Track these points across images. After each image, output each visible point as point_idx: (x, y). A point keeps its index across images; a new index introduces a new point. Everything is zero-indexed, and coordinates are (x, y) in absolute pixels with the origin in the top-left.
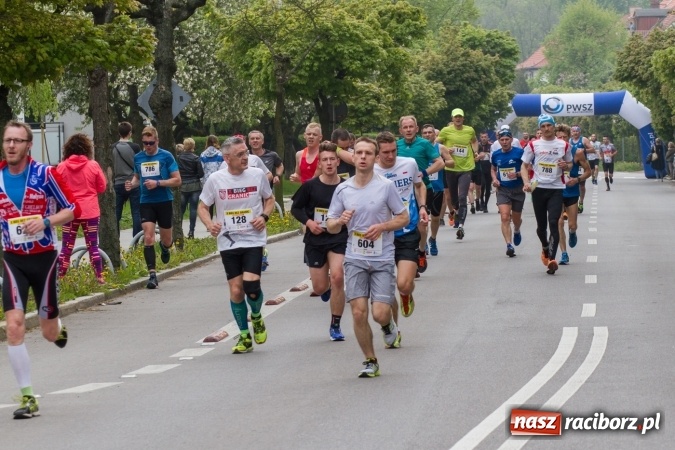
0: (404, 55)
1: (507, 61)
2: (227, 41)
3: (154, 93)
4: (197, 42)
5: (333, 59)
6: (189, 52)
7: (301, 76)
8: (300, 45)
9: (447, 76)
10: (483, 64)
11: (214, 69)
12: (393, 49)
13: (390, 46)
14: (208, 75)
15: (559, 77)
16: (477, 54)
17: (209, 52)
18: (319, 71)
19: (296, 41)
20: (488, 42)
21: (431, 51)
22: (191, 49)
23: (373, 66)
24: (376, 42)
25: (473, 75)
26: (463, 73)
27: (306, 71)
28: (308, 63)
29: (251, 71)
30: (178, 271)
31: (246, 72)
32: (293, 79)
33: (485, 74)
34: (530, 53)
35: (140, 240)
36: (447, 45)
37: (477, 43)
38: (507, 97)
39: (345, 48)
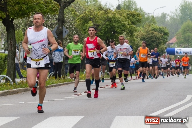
0: (134, 28)
1: (165, 36)
2: (79, 21)
3: (57, 29)
4: (69, 22)
5: (112, 28)
6: (66, 25)
7: (101, 33)
8: (102, 23)
9: (146, 40)
10: (158, 36)
11: (74, 31)
12: (131, 25)
13: (130, 25)
14: (72, 33)
15: (180, 45)
16: (156, 33)
17: (73, 25)
18: (107, 31)
19: (101, 22)
20: (159, 30)
21: (141, 31)
22: (67, 24)
23: (124, 31)
24: (126, 23)
25: (155, 39)
26: (151, 39)
27: (103, 31)
28: (104, 29)
29: (86, 31)
30: (63, 84)
31: (84, 31)
32: (99, 33)
33: (158, 39)
34: (171, 39)
35: (52, 75)
36: (147, 30)
37: (156, 30)
38: (165, 48)
39: (116, 25)
